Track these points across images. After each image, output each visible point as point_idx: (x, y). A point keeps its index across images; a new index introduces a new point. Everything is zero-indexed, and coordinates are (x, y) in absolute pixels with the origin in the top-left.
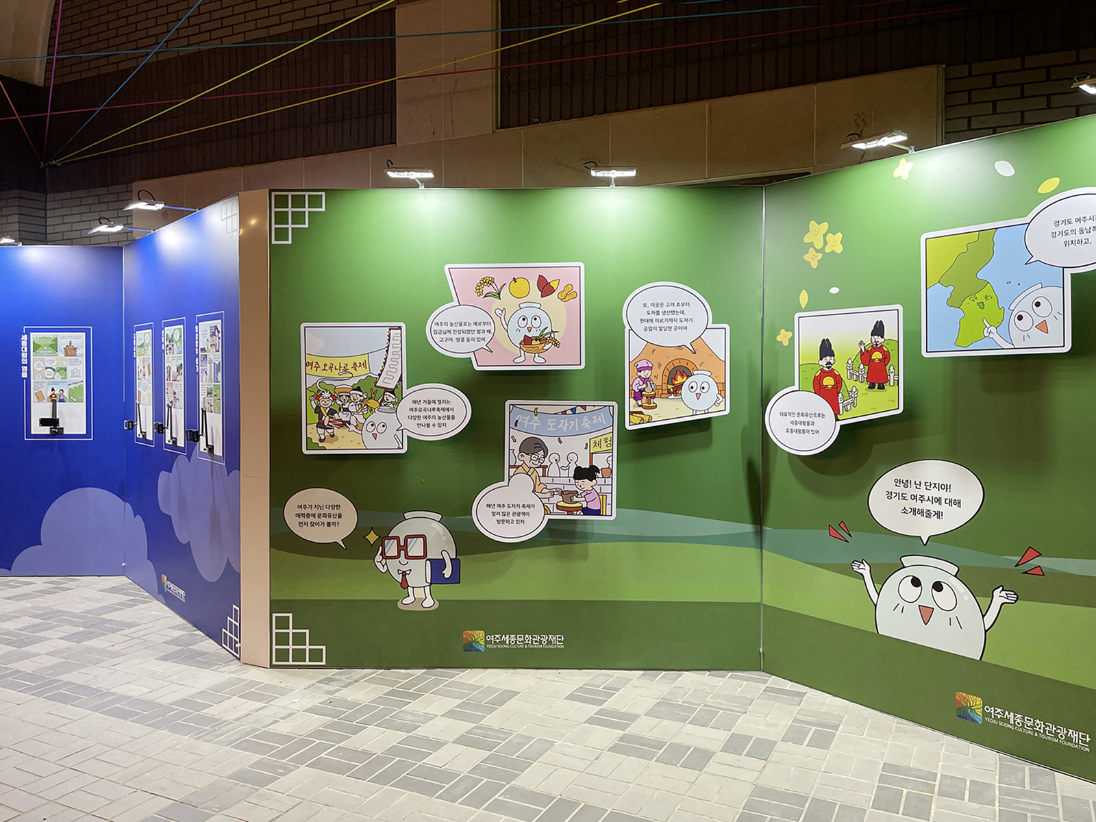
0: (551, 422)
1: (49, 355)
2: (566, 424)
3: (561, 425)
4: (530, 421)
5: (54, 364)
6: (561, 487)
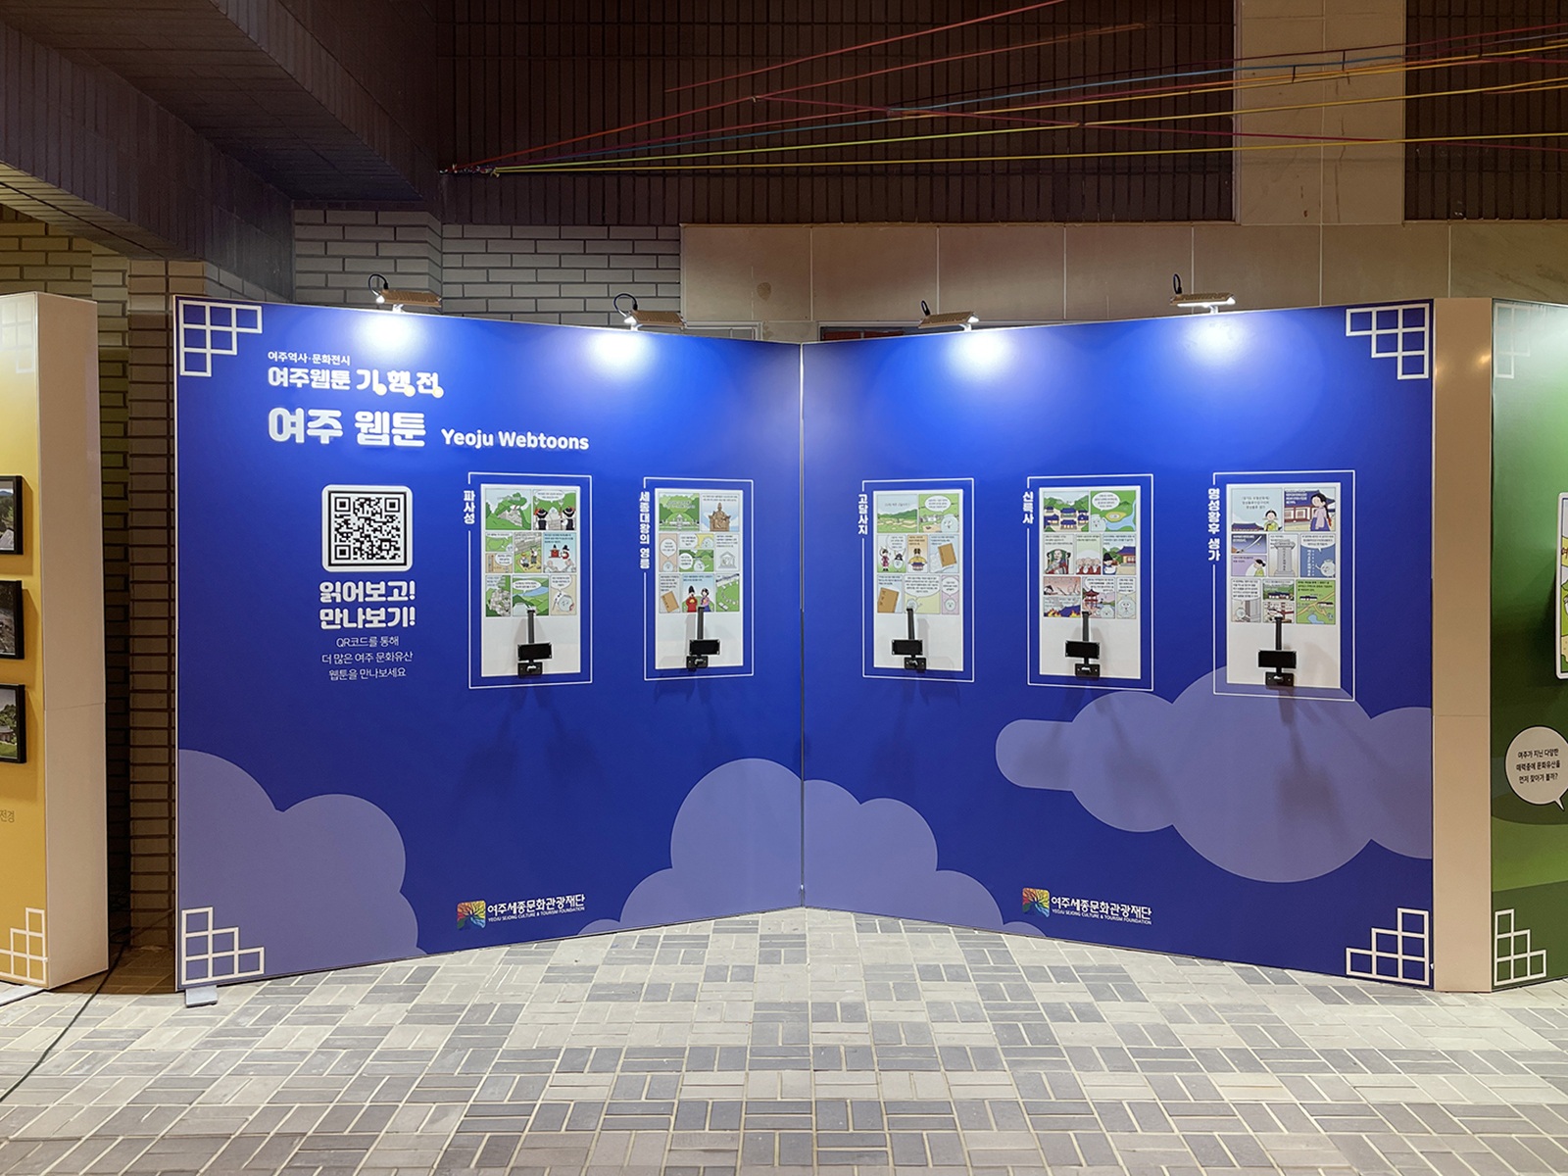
1: (685, 528)
5: (693, 545)
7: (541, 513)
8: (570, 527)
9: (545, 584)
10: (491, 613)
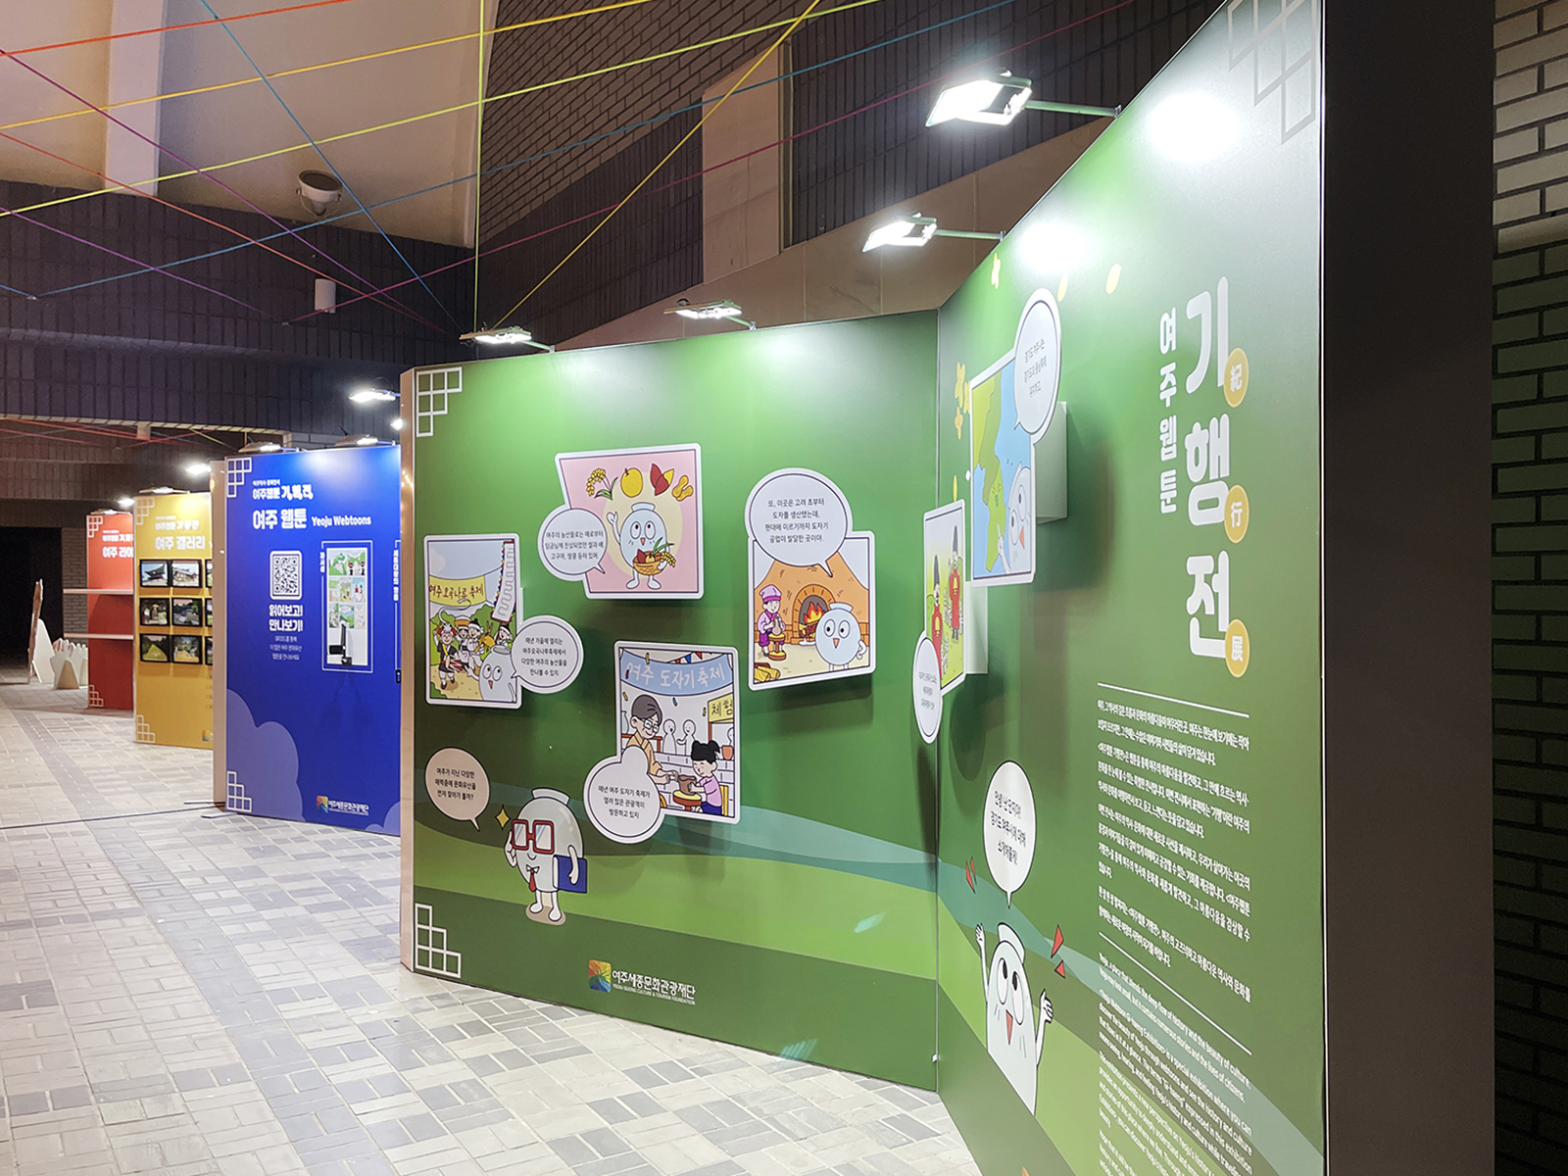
0: (665, 674)
2: (681, 679)
3: (675, 680)
4: (641, 672)
6: (677, 769)
7: (351, 565)
8: (363, 574)
9: (353, 609)
10: (331, 626)
